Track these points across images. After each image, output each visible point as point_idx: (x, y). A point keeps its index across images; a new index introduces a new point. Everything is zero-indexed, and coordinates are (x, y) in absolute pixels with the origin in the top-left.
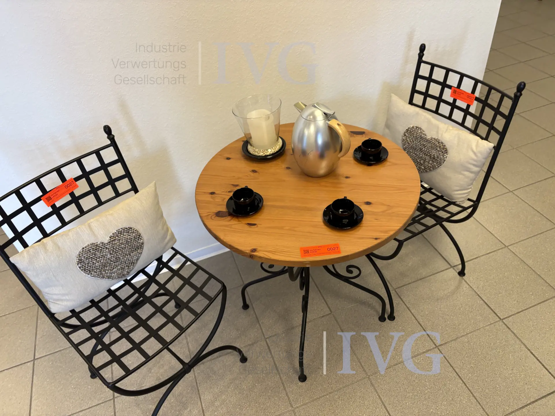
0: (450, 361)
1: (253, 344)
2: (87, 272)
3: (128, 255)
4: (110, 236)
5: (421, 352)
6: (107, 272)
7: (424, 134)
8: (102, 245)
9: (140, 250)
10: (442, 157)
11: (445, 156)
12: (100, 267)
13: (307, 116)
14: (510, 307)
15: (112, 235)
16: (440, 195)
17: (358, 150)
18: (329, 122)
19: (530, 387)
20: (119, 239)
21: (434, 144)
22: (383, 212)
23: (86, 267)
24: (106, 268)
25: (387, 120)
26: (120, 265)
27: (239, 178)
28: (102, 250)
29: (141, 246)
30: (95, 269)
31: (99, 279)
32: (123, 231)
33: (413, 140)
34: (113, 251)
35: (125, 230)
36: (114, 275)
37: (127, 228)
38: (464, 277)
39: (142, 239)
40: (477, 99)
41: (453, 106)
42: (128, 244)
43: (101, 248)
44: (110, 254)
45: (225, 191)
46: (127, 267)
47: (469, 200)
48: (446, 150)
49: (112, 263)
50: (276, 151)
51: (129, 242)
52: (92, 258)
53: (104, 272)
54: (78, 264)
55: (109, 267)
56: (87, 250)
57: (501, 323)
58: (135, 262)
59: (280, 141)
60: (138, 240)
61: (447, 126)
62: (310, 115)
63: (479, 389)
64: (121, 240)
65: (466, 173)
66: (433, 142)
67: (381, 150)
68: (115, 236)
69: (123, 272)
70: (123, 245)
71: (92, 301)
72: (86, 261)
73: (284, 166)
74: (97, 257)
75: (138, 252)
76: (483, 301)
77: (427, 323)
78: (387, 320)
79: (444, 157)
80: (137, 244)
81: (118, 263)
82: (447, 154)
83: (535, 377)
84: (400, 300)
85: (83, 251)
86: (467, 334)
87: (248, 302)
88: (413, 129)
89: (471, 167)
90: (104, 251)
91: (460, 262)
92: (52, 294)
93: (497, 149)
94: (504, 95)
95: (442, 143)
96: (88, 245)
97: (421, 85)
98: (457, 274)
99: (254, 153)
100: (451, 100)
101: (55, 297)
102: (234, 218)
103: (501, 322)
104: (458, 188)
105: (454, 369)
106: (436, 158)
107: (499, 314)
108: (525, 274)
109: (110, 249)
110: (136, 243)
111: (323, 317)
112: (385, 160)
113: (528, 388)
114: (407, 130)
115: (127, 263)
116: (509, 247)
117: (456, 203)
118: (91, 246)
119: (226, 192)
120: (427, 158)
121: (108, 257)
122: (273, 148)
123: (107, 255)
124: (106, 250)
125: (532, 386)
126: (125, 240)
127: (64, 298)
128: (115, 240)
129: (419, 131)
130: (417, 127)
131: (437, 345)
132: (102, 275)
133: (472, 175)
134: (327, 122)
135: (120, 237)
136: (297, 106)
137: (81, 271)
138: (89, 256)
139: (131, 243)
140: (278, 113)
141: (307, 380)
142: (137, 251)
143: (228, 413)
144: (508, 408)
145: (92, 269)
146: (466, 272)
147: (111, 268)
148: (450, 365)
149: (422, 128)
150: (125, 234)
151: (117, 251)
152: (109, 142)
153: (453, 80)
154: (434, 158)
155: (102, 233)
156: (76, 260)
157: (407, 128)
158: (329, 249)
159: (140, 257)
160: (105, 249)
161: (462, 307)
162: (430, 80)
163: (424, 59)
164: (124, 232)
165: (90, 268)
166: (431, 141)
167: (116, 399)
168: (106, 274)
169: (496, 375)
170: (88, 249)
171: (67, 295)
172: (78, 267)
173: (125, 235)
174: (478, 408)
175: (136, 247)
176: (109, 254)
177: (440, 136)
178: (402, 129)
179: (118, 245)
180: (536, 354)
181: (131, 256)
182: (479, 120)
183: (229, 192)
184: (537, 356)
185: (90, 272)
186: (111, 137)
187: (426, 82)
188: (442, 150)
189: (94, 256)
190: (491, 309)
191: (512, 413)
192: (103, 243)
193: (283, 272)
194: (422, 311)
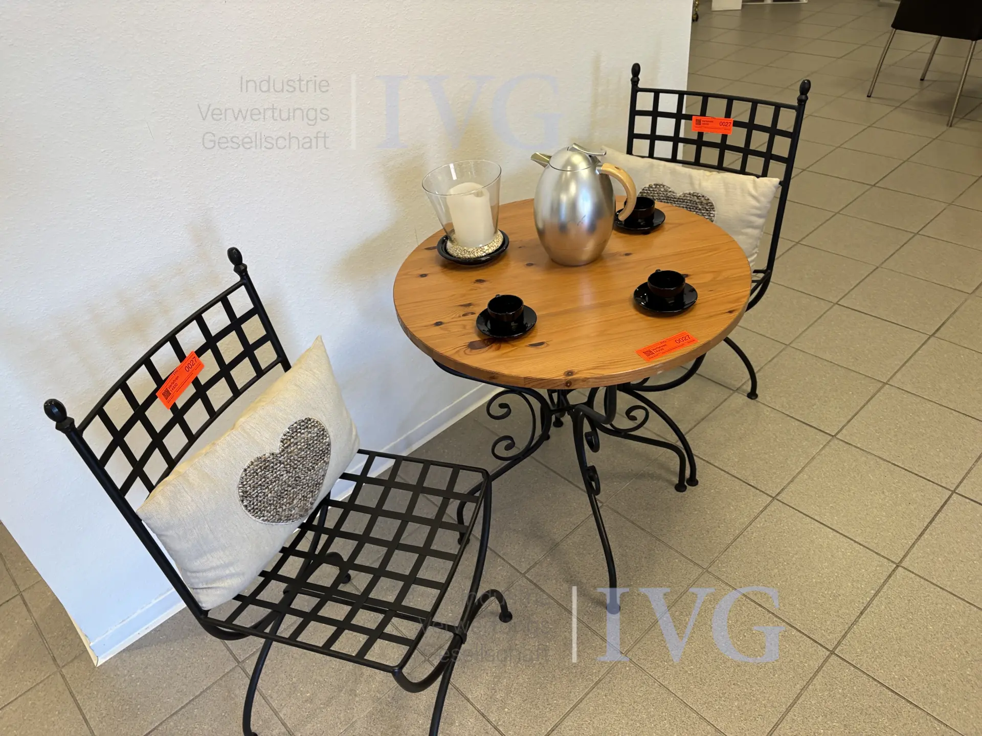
0: (800, 510)
2: (257, 513)
3: (310, 471)
4: (280, 440)
5: (758, 512)
6: (284, 507)
7: (670, 192)
8: (273, 459)
9: (327, 456)
11: (712, 215)
12: (274, 501)
14: (836, 418)
15: (284, 437)
18: (601, 168)
19: (915, 505)
20: (295, 441)
21: (691, 201)
22: (713, 280)
23: (255, 504)
24: (283, 500)
26: (302, 491)
28: (275, 467)
30: (267, 505)
31: (274, 524)
32: (298, 427)
34: (291, 467)
35: (302, 424)
36: (294, 513)
37: (303, 421)
38: (757, 399)
39: (327, 435)
40: (737, 124)
41: (699, 143)
42: (309, 449)
43: (273, 463)
44: (287, 472)
46: (311, 494)
47: (756, 271)
49: (290, 489)
50: (499, 245)
51: (310, 445)
52: (260, 485)
53: (280, 510)
54: (242, 501)
55: (286, 498)
56: (252, 471)
57: (835, 441)
58: (321, 482)
60: (323, 438)
63: (857, 530)
64: (298, 444)
65: (749, 231)
66: (688, 198)
68: (289, 438)
69: (305, 504)
70: (303, 453)
71: (263, 574)
72: (253, 493)
74: (267, 483)
75: (325, 461)
76: (799, 420)
77: (744, 472)
78: (688, 487)
79: (710, 216)
80: (322, 446)
81: (299, 488)
82: (714, 211)
83: (914, 491)
85: (246, 475)
86: (803, 468)
88: (651, 189)
89: (755, 219)
90: (278, 469)
92: (205, 571)
93: (785, 185)
94: (778, 107)
95: (703, 196)
96: (252, 463)
97: (643, 125)
98: (747, 398)
100: (694, 136)
101: (211, 575)
102: (502, 345)
103: (834, 439)
105: (812, 518)
107: (827, 430)
108: (829, 371)
109: (286, 463)
110: (321, 444)
113: (915, 509)
115: (310, 486)
116: (793, 345)
118: (255, 463)
119: (460, 317)
121: (284, 479)
122: (495, 240)
123: (282, 475)
124: (280, 466)
125: (918, 504)
126: (304, 442)
127: (227, 572)
128: (290, 445)
129: (662, 190)
130: (656, 185)
131: (774, 495)
132: (279, 515)
133: (756, 232)
134: (595, 168)
135: (296, 439)
136: (536, 157)
137: (249, 513)
138: (257, 483)
139: (313, 446)
142: (323, 459)
143: (526, 702)
144: (906, 541)
145: (264, 507)
146: (758, 389)
147: (290, 498)
148: (804, 514)
149: (664, 184)
150: (303, 431)
151: (295, 464)
155: (267, 436)
156: (236, 494)
158: (677, 341)
159: (327, 470)
161: (777, 437)
162: (655, 114)
163: (640, 85)
164: (300, 428)
165: (261, 506)
166: (684, 198)
168: (283, 513)
169: (867, 506)
170: (253, 469)
171: (231, 564)
172: (242, 506)
173: (303, 433)
174: (869, 554)
175: (321, 452)
176: (285, 472)
177: (697, 187)
179: (297, 454)
180: (900, 464)
181: (314, 470)
182: (746, 151)
183: (464, 315)
184: (903, 466)
185: (261, 513)
186: (241, 269)
187: (649, 119)
188: (705, 206)
189: (264, 481)
190: (814, 428)
191: (914, 544)
192: (273, 454)
193: (529, 450)
194: (728, 459)
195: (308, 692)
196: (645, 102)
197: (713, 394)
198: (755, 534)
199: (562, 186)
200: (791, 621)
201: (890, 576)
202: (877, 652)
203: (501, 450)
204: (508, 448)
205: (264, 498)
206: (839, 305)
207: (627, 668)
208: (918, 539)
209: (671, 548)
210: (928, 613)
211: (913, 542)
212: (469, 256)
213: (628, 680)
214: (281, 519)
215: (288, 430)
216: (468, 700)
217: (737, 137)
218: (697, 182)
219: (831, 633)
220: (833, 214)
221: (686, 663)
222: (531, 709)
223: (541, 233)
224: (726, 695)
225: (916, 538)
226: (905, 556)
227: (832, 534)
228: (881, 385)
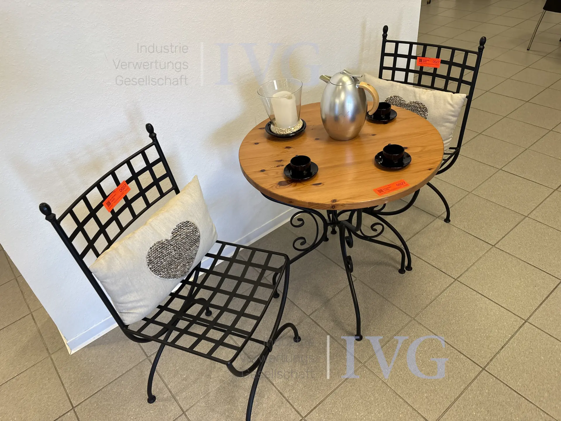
2: (157, 272)
3: (188, 250)
4: (171, 232)
5: (446, 287)
6: (172, 270)
7: (403, 100)
8: (167, 243)
9: (198, 243)
11: (426, 115)
12: (167, 266)
14: (495, 235)
15: (173, 231)
18: (359, 85)
20: (180, 234)
22: (421, 151)
23: (156, 267)
24: (172, 266)
26: (183, 261)
27: (278, 155)
28: (168, 247)
29: (197, 240)
31: (166, 279)
32: (182, 226)
34: (177, 248)
35: (184, 224)
36: (178, 274)
37: (185, 223)
38: (450, 223)
39: (198, 231)
40: (443, 62)
41: (421, 73)
42: (188, 238)
43: (167, 245)
44: (175, 251)
46: (188, 264)
48: (426, 109)
49: (176, 260)
50: (301, 128)
51: (188, 236)
52: (159, 257)
53: (170, 271)
54: (149, 265)
55: (174, 265)
56: (155, 249)
57: (494, 249)
58: (194, 257)
59: (301, 120)
60: (196, 233)
62: (339, 81)
63: (504, 300)
64: (182, 235)
65: (447, 124)
66: (413, 105)
68: (176, 231)
69: (185, 269)
70: (184, 240)
72: (155, 261)
73: (312, 138)
74: (163, 256)
75: (196, 246)
76: (474, 236)
77: (439, 264)
78: (406, 271)
79: (425, 115)
80: (195, 237)
81: (181, 260)
82: (427, 112)
83: (539, 279)
85: (151, 251)
86: (474, 263)
88: (392, 99)
89: (451, 117)
90: (170, 248)
91: (446, 209)
92: (126, 303)
93: (469, 98)
94: (467, 52)
95: (421, 104)
96: (155, 244)
97: (388, 61)
98: (444, 222)
100: (418, 69)
101: (130, 305)
102: (298, 184)
103: (494, 247)
105: (477, 292)
107: (490, 242)
108: (493, 209)
109: (174, 245)
113: (538, 289)
114: (386, 101)
115: (188, 259)
116: (473, 192)
118: (156, 245)
119: (275, 167)
121: (173, 255)
122: (298, 125)
123: (172, 252)
125: (540, 287)
126: (185, 234)
127: (139, 304)
128: (177, 235)
129: (398, 99)
130: (395, 96)
131: (456, 278)
132: (169, 274)
133: (451, 125)
134: (356, 85)
136: (322, 77)
137: (152, 272)
138: (157, 256)
139: (190, 237)
140: (299, 93)
141: (363, 338)
142: (196, 244)
143: (306, 387)
145: (161, 269)
146: (450, 218)
147: (176, 265)
148: (473, 290)
149: (399, 96)
151: (179, 246)
155: (164, 230)
156: (145, 261)
157: (386, 99)
158: (398, 185)
159: (197, 251)
160: (170, 246)
161: (460, 245)
162: (396, 55)
163: (388, 38)
164: (183, 227)
165: (159, 268)
166: (410, 104)
167: (187, 413)
168: (172, 273)
170: (155, 248)
171: (141, 300)
172: (149, 268)
173: (185, 229)
174: (510, 314)
175: (194, 241)
176: (173, 250)
177: (418, 98)
179: (180, 240)
180: (531, 263)
181: (190, 250)
182: (448, 78)
183: (277, 166)
184: (533, 264)
185: (159, 273)
186: (153, 136)
187: (392, 58)
188: (422, 109)
189: (161, 255)
190: (482, 240)
191: (536, 310)
192: (167, 240)
193: (314, 246)
194: (431, 257)
195: (184, 375)
196: (390, 48)
197: (424, 218)
198: (443, 299)
199: (336, 94)
200: (461, 350)
201: (521, 327)
202: (510, 370)
203: (298, 245)
204: (302, 244)
205: (161, 264)
206: (502, 170)
207: (364, 372)
208: (539, 307)
209: (394, 305)
210: (541, 349)
211: (535, 309)
212: (283, 133)
213: (364, 378)
214: (170, 277)
215: (176, 227)
216: (273, 384)
217: (443, 70)
218: (418, 95)
219: (483, 358)
220: (503, 117)
221: (399, 371)
222: (308, 391)
223: (324, 121)
224: (420, 390)
225: (538, 306)
226: (530, 316)
227: (488, 301)
228: (523, 217)
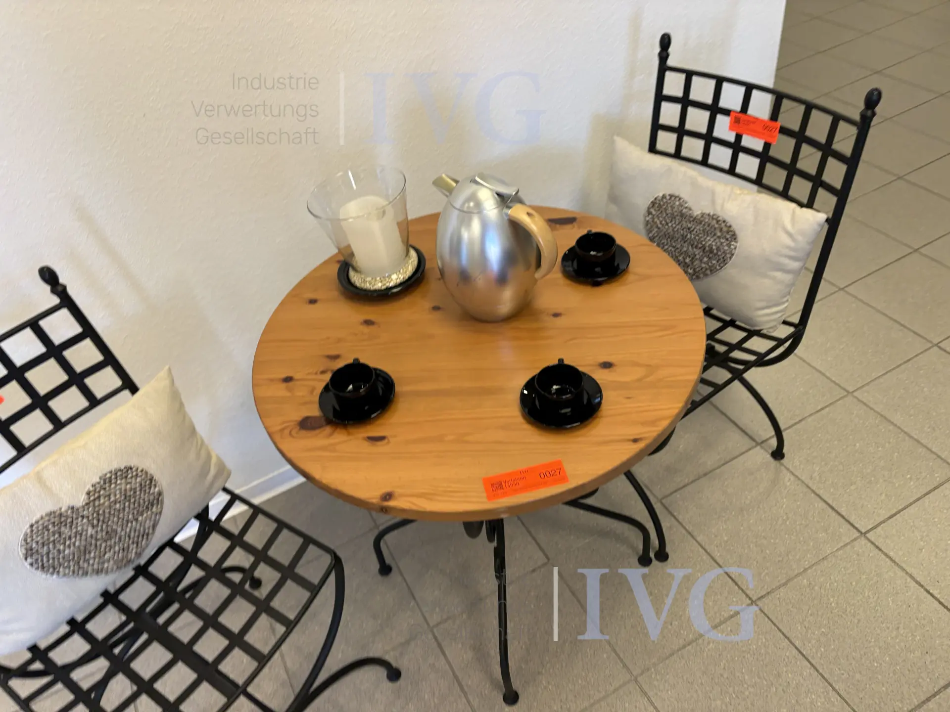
0: (781, 627)
1: (408, 642)
2: (48, 570)
3: (132, 522)
4: (86, 490)
5: (726, 615)
6: (91, 561)
7: (686, 208)
8: (73, 513)
9: (157, 507)
10: (726, 248)
11: (732, 247)
12: (74, 556)
13: (464, 204)
14: (875, 508)
15: (91, 489)
16: (728, 318)
17: (570, 256)
18: (509, 212)
19: (934, 658)
20: (108, 493)
21: (709, 224)
22: (639, 380)
23: (45, 561)
24: (89, 554)
25: (612, 187)
26: (119, 543)
27: (339, 340)
28: (74, 522)
29: (158, 499)
30: (64, 561)
31: (77, 578)
32: (113, 477)
33: (666, 221)
34: (98, 520)
35: (119, 473)
36: (107, 566)
37: (121, 470)
38: (783, 461)
39: (158, 485)
40: (784, 131)
41: (737, 148)
42: (129, 500)
43: (71, 517)
44: (93, 527)
45: (315, 371)
46: (135, 545)
47: (786, 323)
48: (733, 235)
49: (99, 542)
50: (407, 277)
51: (130, 496)
52: (53, 541)
53: (86, 564)
54: (26, 559)
55: (95, 552)
56: (41, 527)
57: (863, 541)
58: (151, 531)
59: (413, 254)
60: (150, 488)
61: (729, 189)
62: (468, 200)
63: (843, 674)
64: (112, 495)
65: (778, 275)
66: (707, 220)
67: (614, 253)
68: (98, 489)
69: (127, 556)
70: (119, 505)
71: (72, 622)
72: (42, 550)
73: (427, 304)
74: (64, 539)
75: (153, 512)
76: (826, 502)
78: (655, 562)
80: (148, 497)
81: (113, 540)
82: (737, 242)
83: (941, 636)
84: (673, 519)
85: (32, 531)
86: (805, 570)
87: (388, 560)
88: (665, 199)
89: (786, 261)
90: (79, 524)
91: (773, 433)
93: (833, 223)
94: (837, 119)
95: (724, 222)
96: (42, 518)
97: (670, 113)
98: (769, 457)
99: (363, 285)
100: (731, 137)
102: (338, 430)
103: (863, 538)
104: (764, 304)
105: (791, 642)
106: (715, 251)
107: (858, 523)
108: (891, 440)
109: (91, 518)
111: (534, 571)
112: (625, 271)
113: (931, 661)
114: (652, 202)
115: (134, 537)
116: (855, 394)
117: (762, 332)
118: (47, 518)
119: (316, 373)
120: (697, 253)
121: (89, 534)
122: (401, 271)
123: (86, 530)
124: (82, 521)
125: (937, 656)
126: (120, 493)
127: (10, 627)
128: (98, 497)
129: (677, 203)
130: (671, 196)
131: (754, 599)
132: (83, 569)
133: (788, 278)
134: (505, 210)
136: (438, 183)
137: (35, 571)
138: (48, 539)
139: (134, 497)
140: (401, 201)
141: (519, 700)
142: (151, 510)
145: (59, 563)
146: (785, 450)
147: (100, 552)
148: (783, 634)
149: (682, 196)
150: (119, 482)
151: (106, 518)
152: (55, 300)
153: (732, 97)
154: (711, 251)
155: (68, 487)
156: (21, 552)
157: (652, 199)
158: (542, 476)
159: (159, 520)
160: (80, 519)
161: (788, 518)
162: (685, 102)
163: (670, 62)
164: (115, 479)
165: (54, 562)
166: (702, 219)
168: (90, 567)
169: (870, 642)
170: (43, 525)
172: (26, 564)
173: (120, 484)
175: (147, 503)
176: (90, 526)
177: (718, 207)
178: (641, 201)
179: (107, 507)
180: (935, 593)
181: (137, 523)
182: (792, 169)
183: (320, 372)
184: (938, 596)
185: (54, 570)
186: (58, 289)
187: (678, 107)
188: (725, 234)
189: (58, 538)
190: (841, 515)
192: (73, 508)
194: (716, 536)
196: (674, 85)
197: (734, 441)
198: (711, 645)
205: (58, 555)
206: (939, 347)
214: (87, 574)
215: (98, 481)
217: (783, 148)
218: (719, 202)
